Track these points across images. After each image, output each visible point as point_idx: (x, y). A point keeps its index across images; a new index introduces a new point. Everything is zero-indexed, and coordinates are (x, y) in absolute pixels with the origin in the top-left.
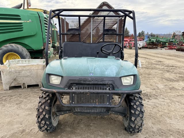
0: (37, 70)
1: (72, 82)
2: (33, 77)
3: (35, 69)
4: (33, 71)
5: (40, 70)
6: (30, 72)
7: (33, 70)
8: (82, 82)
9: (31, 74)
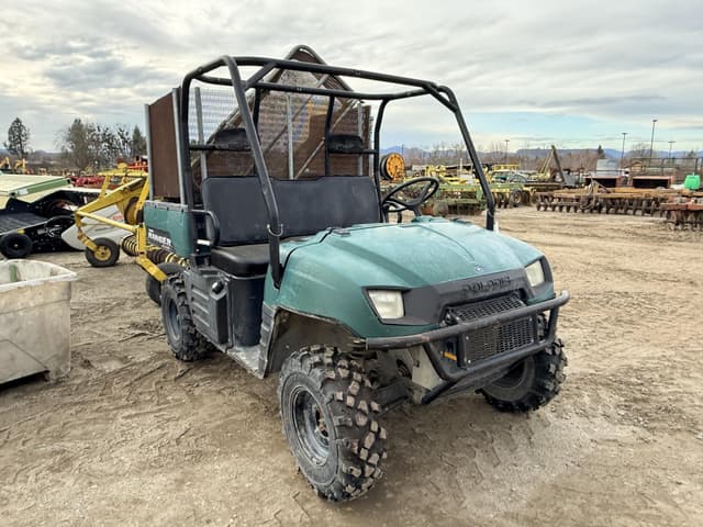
0: (42, 305)
1: (447, 301)
2: (23, 342)
3: (32, 304)
4: (21, 313)
5: (54, 307)
6: (10, 321)
7: (26, 309)
8: (471, 296)
9: (17, 331)
